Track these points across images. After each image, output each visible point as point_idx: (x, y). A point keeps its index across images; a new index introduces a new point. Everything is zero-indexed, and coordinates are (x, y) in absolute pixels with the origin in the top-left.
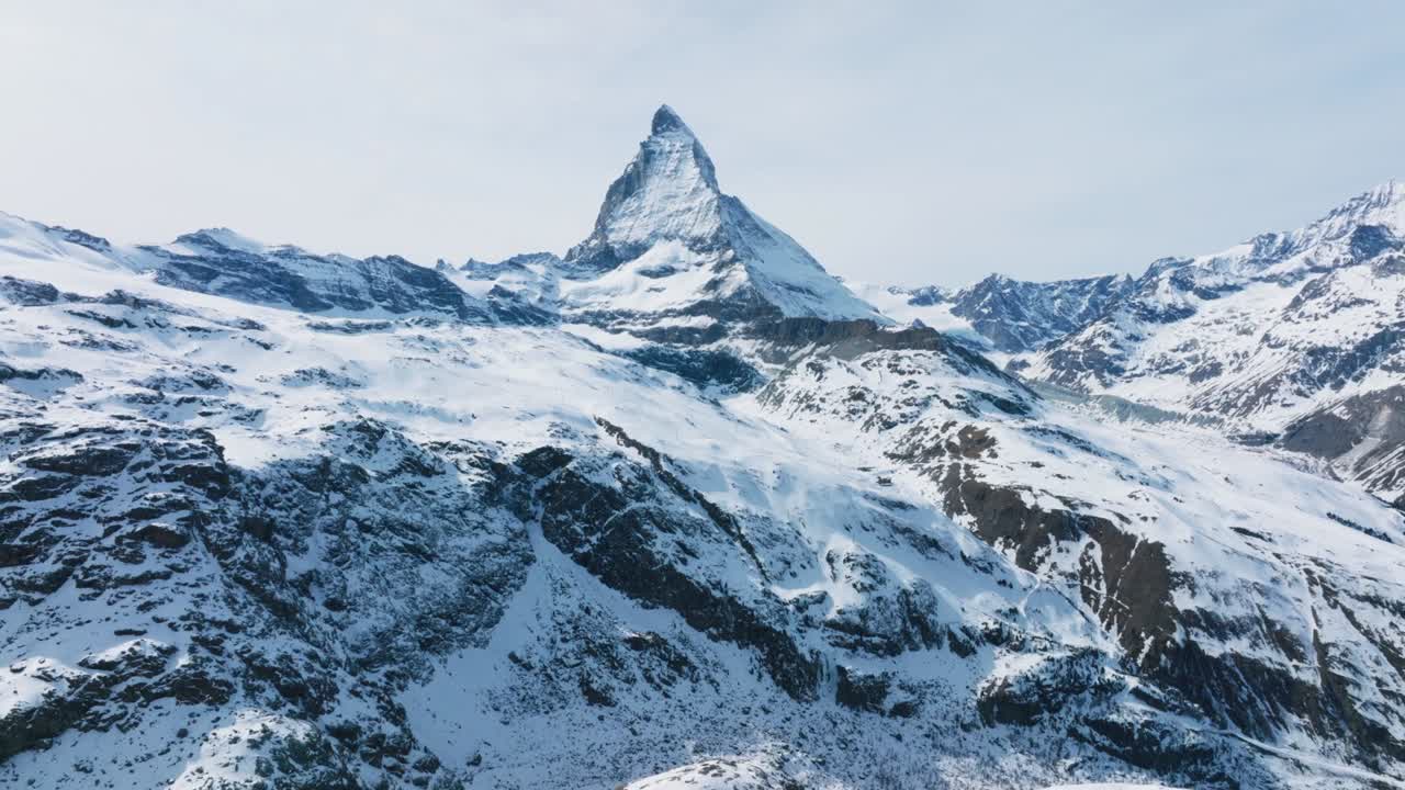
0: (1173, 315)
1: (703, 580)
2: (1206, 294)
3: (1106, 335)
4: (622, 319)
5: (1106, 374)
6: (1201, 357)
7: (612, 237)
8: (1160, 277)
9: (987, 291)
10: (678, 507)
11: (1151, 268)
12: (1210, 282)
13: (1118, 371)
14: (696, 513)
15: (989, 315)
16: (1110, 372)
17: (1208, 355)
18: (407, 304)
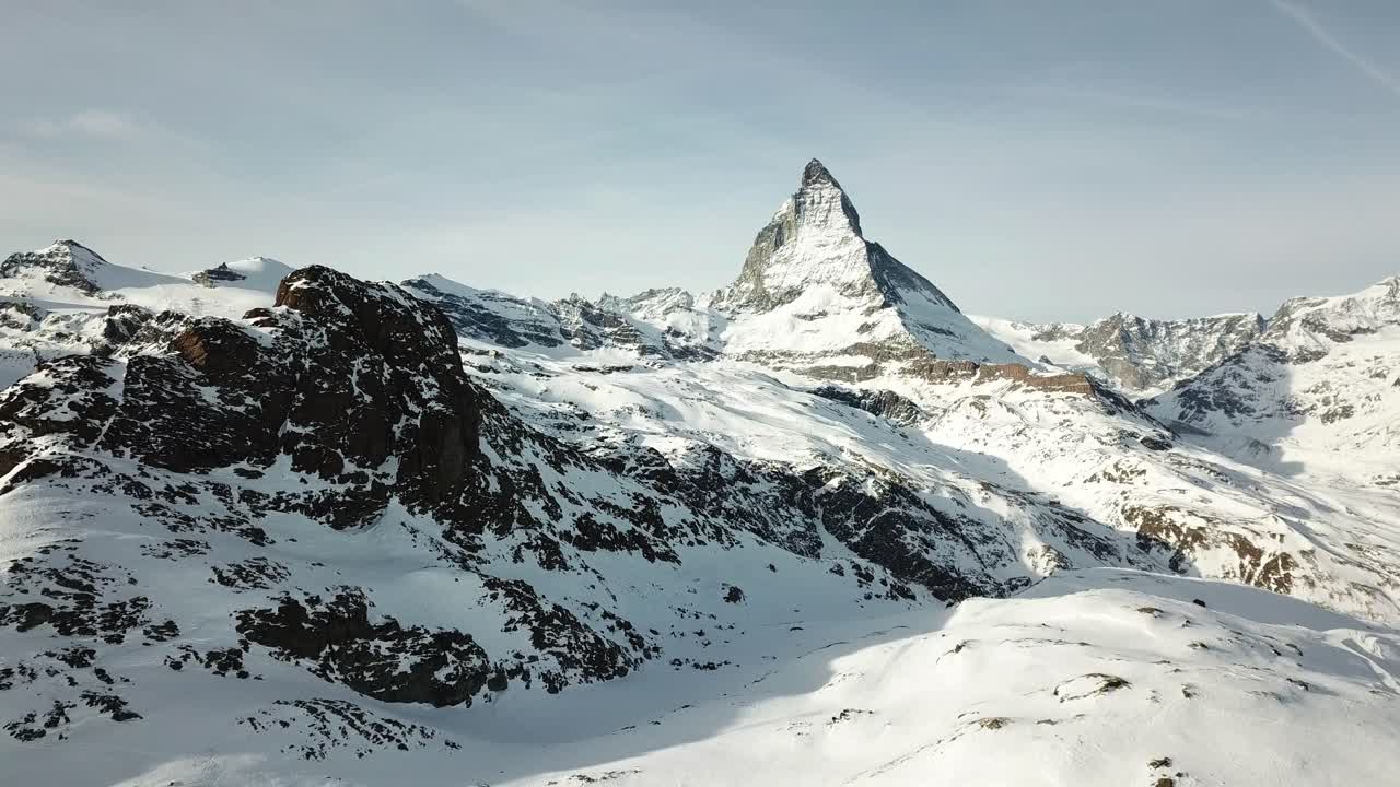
0: (1305, 357)
1: (943, 565)
2: (1339, 337)
3: (1235, 376)
4: (782, 358)
5: (1236, 414)
6: (1332, 399)
7: (767, 283)
8: (1293, 316)
9: (1114, 328)
10: (914, 512)
11: (1282, 308)
12: (1342, 325)
13: (1248, 411)
14: (928, 516)
15: (1117, 353)
16: (1240, 412)
17: (1340, 397)
18: (592, 342)
